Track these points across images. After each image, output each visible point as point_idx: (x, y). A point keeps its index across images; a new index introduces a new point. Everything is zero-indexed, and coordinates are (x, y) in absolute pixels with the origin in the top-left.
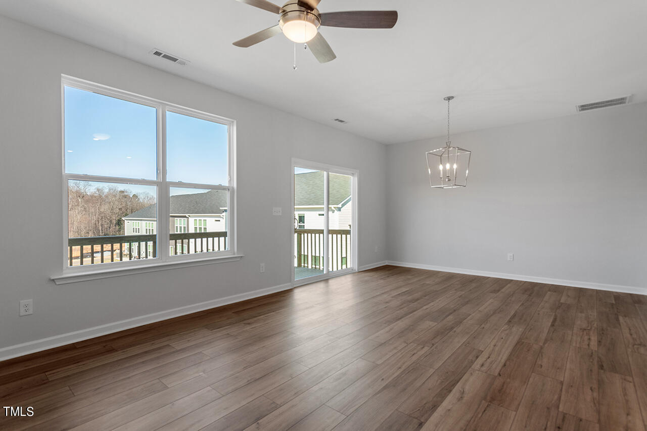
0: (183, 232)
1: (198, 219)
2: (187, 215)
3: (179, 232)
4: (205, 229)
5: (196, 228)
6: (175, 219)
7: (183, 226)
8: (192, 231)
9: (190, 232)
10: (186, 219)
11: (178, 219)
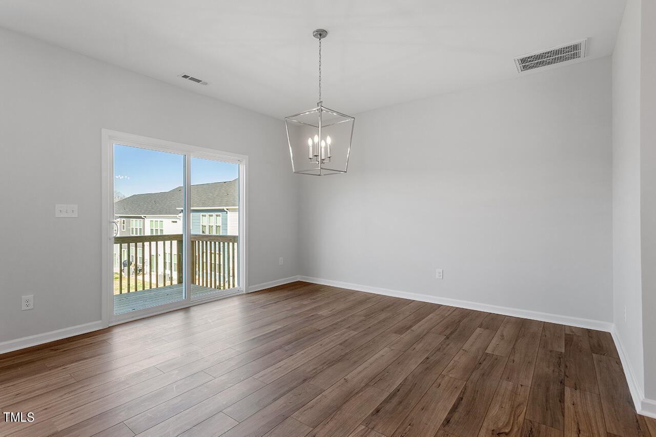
0: (138, 235)
1: (154, 220)
2: (142, 216)
3: (134, 235)
4: (162, 230)
5: (152, 230)
6: (131, 219)
7: (138, 228)
8: (148, 233)
9: (146, 235)
10: (142, 220)
11: (134, 220)
